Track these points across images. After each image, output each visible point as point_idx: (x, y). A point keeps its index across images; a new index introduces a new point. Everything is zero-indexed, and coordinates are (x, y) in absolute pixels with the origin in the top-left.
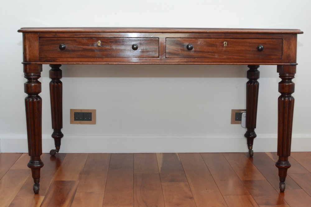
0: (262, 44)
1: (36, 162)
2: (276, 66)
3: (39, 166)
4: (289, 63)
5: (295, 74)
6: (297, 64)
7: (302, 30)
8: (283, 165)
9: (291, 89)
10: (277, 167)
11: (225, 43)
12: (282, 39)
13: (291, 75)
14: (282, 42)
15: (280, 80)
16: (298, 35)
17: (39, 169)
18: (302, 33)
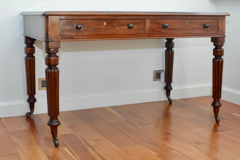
0: (209, 23)
1: (55, 121)
2: (211, 38)
3: (58, 124)
4: (222, 35)
5: (224, 43)
6: (226, 36)
7: (229, 13)
8: (217, 104)
9: (222, 53)
10: (212, 106)
11: (186, 23)
12: (218, 20)
13: (222, 44)
14: (218, 21)
15: (214, 47)
16: (226, 17)
17: (57, 126)
18: (229, 15)
